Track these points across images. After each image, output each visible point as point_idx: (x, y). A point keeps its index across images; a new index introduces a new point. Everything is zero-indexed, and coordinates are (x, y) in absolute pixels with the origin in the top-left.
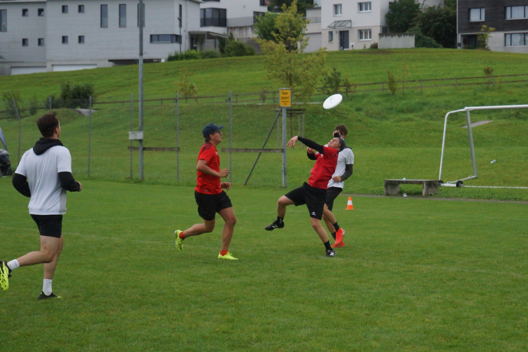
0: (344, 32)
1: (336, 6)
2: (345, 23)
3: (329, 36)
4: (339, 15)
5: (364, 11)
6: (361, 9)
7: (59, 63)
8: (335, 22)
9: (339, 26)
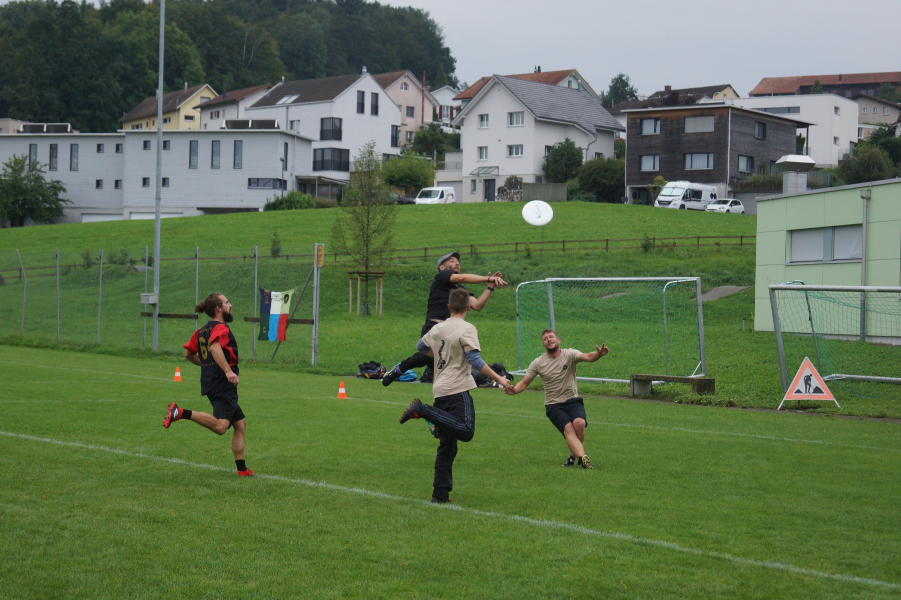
0: (489, 180)
1: (481, 149)
2: (491, 170)
3: (472, 186)
4: (484, 159)
5: (514, 155)
6: (511, 153)
7: (138, 211)
8: (479, 168)
9: (483, 174)
